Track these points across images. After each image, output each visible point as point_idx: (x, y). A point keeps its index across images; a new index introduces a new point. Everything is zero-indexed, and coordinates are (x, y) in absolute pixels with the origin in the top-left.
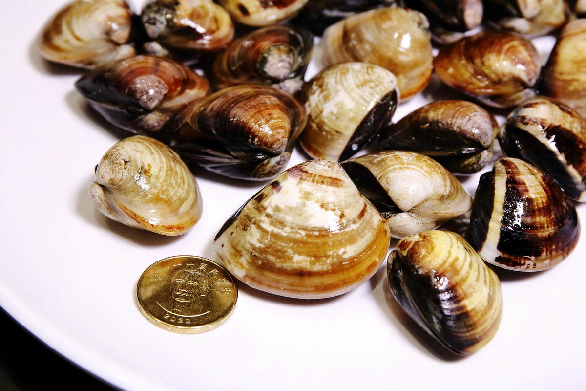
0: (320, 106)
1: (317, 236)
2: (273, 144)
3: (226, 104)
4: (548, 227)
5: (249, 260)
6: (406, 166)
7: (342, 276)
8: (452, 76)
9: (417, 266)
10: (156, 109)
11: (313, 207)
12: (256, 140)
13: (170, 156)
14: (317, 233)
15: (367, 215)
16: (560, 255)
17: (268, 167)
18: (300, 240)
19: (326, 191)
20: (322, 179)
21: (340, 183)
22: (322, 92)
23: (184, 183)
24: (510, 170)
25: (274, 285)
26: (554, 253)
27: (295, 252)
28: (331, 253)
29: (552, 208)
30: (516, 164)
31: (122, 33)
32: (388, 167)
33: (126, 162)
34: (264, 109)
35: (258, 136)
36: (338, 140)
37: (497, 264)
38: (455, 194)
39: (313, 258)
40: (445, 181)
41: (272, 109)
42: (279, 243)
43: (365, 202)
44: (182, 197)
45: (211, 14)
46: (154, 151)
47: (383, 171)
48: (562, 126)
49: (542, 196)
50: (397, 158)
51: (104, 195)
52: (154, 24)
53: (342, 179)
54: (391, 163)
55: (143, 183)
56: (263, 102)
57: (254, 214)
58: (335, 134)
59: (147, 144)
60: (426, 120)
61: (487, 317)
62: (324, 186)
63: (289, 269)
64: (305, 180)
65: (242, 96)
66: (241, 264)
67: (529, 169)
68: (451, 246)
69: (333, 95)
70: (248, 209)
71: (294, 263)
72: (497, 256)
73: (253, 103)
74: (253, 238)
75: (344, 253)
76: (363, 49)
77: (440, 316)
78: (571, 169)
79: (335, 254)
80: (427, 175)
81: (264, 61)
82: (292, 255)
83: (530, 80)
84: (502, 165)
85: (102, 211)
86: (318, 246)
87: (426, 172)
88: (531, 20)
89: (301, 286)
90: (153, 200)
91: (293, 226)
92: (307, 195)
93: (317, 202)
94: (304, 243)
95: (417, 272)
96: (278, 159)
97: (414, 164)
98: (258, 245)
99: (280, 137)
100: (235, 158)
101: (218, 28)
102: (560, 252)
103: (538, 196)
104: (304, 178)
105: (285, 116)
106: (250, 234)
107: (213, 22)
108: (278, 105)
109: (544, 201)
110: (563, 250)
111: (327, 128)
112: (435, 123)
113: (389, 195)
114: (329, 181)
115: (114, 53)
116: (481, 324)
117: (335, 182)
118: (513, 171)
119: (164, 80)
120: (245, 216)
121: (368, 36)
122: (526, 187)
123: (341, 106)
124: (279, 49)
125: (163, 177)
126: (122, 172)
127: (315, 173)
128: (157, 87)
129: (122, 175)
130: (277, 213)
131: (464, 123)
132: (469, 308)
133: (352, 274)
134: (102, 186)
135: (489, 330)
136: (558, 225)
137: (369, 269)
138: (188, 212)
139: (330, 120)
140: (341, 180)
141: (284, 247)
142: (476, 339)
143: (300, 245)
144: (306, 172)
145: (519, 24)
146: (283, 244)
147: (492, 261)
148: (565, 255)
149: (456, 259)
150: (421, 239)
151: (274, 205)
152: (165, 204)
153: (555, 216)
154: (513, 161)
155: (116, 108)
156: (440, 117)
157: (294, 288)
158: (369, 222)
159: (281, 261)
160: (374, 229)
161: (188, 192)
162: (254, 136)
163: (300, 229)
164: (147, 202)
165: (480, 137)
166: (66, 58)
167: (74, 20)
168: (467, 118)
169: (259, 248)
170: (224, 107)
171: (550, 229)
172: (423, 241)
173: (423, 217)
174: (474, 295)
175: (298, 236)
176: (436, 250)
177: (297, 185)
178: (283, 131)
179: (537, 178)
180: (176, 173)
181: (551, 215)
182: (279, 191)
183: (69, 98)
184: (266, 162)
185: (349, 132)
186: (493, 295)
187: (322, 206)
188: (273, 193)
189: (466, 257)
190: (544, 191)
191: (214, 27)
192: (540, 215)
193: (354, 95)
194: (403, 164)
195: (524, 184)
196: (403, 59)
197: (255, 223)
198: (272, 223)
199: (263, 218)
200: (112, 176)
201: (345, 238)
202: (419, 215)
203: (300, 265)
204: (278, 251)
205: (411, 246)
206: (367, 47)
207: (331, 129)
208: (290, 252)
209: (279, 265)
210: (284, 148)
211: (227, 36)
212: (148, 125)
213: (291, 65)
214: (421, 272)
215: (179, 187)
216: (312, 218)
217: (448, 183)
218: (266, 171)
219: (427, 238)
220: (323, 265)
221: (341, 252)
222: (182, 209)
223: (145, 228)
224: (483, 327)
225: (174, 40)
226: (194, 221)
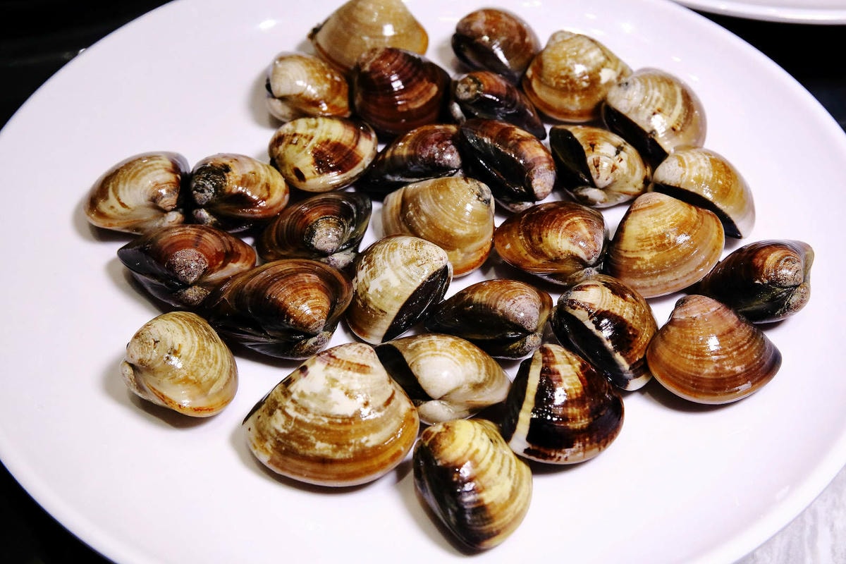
0: (367, 284)
1: (340, 424)
2: (308, 325)
3: (265, 282)
4: (581, 419)
5: (273, 445)
6: (438, 352)
7: (366, 465)
8: (509, 252)
9: (436, 458)
10: (195, 283)
11: (337, 394)
12: (292, 320)
13: (204, 334)
14: (339, 421)
15: (393, 403)
16: (595, 447)
17: (306, 347)
18: (323, 427)
19: (352, 378)
20: (349, 366)
21: (367, 369)
22: (369, 268)
23: (216, 362)
24: (546, 358)
25: (296, 471)
26: (587, 445)
27: (318, 439)
28: (353, 441)
29: (587, 399)
30: (554, 352)
31: (169, 200)
32: (420, 353)
33: (156, 342)
34: (302, 289)
35: (293, 317)
36: (382, 319)
37: (526, 456)
38: (490, 382)
39: (335, 446)
40: (479, 367)
41: (310, 288)
42: (302, 429)
43: (394, 388)
44: (213, 378)
45: (263, 181)
46: (186, 330)
47: (416, 356)
48: (611, 311)
49: (577, 386)
50: (431, 343)
51: (134, 375)
52: (202, 191)
53: (370, 365)
54: (424, 349)
55: (175, 361)
56: (302, 280)
57: (281, 399)
58: (379, 313)
59: (180, 322)
60: (470, 301)
61: (507, 510)
62: (350, 373)
63: (311, 455)
64: (331, 366)
65: (281, 274)
66: (266, 449)
67: (567, 358)
68: (474, 438)
69: (379, 272)
70: (276, 393)
71: (316, 450)
72: (526, 448)
73: (291, 282)
74: (278, 423)
75: (367, 441)
76: (420, 221)
77: (456, 509)
78: (618, 357)
79: (357, 443)
80: (459, 362)
81: (312, 233)
82: (314, 442)
83: (589, 259)
84: (541, 352)
85: (132, 390)
86: (340, 434)
87: (459, 359)
88: (605, 189)
89: (323, 473)
90: (183, 380)
91: (316, 413)
92: (333, 381)
93: (342, 389)
94: (327, 430)
95: (436, 463)
96: (315, 339)
97: (447, 351)
98: (282, 431)
99: (316, 317)
100: (272, 338)
101: (269, 196)
102: (595, 444)
103: (572, 387)
104: (331, 363)
105: (323, 295)
106: (276, 419)
107: (264, 188)
108: (318, 284)
109: (579, 391)
110: (598, 442)
111: (372, 307)
112: (478, 305)
113: (420, 382)
114: (356, 368)
115: (161, 221)
116: (500, 518)
117: (362, 368)
118: (548, 360)
119: (205, 254)
120: (271, 400)
121: (425, 207)
122: (560, 377)
123: (386, 284)
124: (328, 222)
125: (193, 357)
126: (152, 352)
127: (342, 359)
128: (197, 261)
129: (152, 355)
130: (301, 399)
131: (508, 306)
132: (487, 501)
133: (375, 462)
134: (132, 365)
135: (510, 524)
136: (593, 416)
137: (393, 458)
138: (219, 393)
139: (376, 298)
140: (368, 367)
141: (306, 433)
142: (492, 533)
143: (322, 432)
144: (334, 357)
145: (592, 193)
146: (306, 431)
147: (521, 452)
148: (602, 447)
149: (477, 451)
150: (444, 430)
151: (299, 390)
152: (194, 385)
153: (590, 407)
154: (552, 350)
155: (155, 281)
156: (484, 299)
157: (317, 475)
158: (396, 411)
159: (303, 448)
160: (401, 418)
161: (220, 373)
162: (290, 316)
163: (323, 416)
164: (176, 383)
165: (524, 322)
166: (111, 225)
167: (121, 186)
168: (512, 301)
169: (284, 433)
170: (262, 284)
171: (583, 421)
172: (446, 432)
173: (456, 404)
174: (494, 488)
175: (321, 423)
176: (457, 441)
177: (323, 371)
178: (320, 311)
179: (574, 367)
180: (209, 353)
181: (585, 407)
182: (305, 376)
183: (110, 267)
184: (303, 342)
185: (393, 312)
186: (518, 488)
187: (346, 394)
188: (300, 378)
189: (488, 449)
190: (579, 382)
191: (265, 195)
192: (572, 406)
193: (400, 272)
194: (436, 350)
195: (558, 373)
196: (460, 232)
197: (280, 408)
198: (296, 409)
199: (288, 403)
200: (142, 356)
201: (368, 427)
202: (451, 402)
203: (322, 452)
204: (301, 437)
205: (433, 436)
206: (423, 218)
207: (376, 307)
208: (313, 439)
209: (302, 452)
210: (321, 328)
211: (279, 204)
212: (187, 300)
213: (340, 239)
214: (439, 463)
215: (211, 367)
216: (336, 405)
217: (483, 370)
218: (303, 351)
219: (450, 428)
220: (345, 453)
221: (364, 440)
222: (213, 390)
223: (173, 408)
224: (502, 521)
225: (223, 207)
226: (226, 402)
